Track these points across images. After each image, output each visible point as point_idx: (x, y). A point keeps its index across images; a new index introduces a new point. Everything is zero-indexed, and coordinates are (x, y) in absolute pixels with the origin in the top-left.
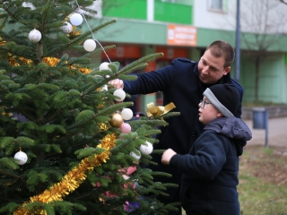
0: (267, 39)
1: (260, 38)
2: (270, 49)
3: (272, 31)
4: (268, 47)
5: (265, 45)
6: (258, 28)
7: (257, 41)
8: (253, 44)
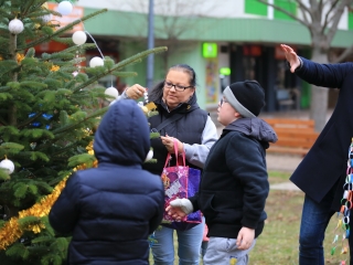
0: (179, 23)
1: (169, 22)
2: (183, 37)
3: (186, 12)
4: (180, 34)
5: (177, 31)
6: (166, 8)
7: (166, 27)
8: (161, 30)
